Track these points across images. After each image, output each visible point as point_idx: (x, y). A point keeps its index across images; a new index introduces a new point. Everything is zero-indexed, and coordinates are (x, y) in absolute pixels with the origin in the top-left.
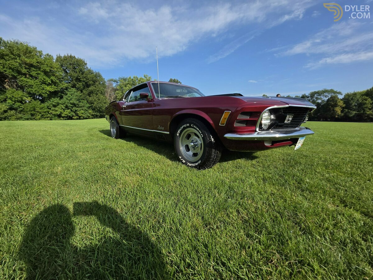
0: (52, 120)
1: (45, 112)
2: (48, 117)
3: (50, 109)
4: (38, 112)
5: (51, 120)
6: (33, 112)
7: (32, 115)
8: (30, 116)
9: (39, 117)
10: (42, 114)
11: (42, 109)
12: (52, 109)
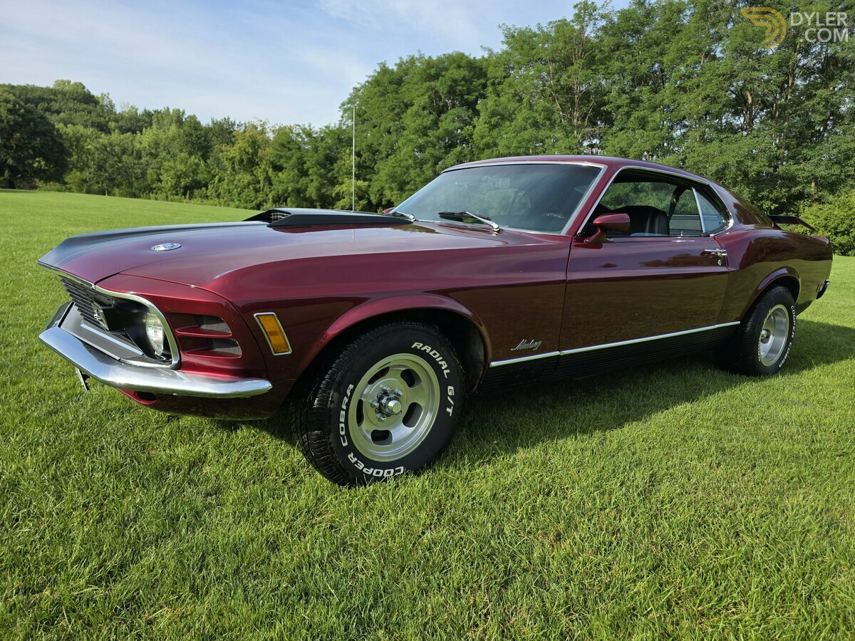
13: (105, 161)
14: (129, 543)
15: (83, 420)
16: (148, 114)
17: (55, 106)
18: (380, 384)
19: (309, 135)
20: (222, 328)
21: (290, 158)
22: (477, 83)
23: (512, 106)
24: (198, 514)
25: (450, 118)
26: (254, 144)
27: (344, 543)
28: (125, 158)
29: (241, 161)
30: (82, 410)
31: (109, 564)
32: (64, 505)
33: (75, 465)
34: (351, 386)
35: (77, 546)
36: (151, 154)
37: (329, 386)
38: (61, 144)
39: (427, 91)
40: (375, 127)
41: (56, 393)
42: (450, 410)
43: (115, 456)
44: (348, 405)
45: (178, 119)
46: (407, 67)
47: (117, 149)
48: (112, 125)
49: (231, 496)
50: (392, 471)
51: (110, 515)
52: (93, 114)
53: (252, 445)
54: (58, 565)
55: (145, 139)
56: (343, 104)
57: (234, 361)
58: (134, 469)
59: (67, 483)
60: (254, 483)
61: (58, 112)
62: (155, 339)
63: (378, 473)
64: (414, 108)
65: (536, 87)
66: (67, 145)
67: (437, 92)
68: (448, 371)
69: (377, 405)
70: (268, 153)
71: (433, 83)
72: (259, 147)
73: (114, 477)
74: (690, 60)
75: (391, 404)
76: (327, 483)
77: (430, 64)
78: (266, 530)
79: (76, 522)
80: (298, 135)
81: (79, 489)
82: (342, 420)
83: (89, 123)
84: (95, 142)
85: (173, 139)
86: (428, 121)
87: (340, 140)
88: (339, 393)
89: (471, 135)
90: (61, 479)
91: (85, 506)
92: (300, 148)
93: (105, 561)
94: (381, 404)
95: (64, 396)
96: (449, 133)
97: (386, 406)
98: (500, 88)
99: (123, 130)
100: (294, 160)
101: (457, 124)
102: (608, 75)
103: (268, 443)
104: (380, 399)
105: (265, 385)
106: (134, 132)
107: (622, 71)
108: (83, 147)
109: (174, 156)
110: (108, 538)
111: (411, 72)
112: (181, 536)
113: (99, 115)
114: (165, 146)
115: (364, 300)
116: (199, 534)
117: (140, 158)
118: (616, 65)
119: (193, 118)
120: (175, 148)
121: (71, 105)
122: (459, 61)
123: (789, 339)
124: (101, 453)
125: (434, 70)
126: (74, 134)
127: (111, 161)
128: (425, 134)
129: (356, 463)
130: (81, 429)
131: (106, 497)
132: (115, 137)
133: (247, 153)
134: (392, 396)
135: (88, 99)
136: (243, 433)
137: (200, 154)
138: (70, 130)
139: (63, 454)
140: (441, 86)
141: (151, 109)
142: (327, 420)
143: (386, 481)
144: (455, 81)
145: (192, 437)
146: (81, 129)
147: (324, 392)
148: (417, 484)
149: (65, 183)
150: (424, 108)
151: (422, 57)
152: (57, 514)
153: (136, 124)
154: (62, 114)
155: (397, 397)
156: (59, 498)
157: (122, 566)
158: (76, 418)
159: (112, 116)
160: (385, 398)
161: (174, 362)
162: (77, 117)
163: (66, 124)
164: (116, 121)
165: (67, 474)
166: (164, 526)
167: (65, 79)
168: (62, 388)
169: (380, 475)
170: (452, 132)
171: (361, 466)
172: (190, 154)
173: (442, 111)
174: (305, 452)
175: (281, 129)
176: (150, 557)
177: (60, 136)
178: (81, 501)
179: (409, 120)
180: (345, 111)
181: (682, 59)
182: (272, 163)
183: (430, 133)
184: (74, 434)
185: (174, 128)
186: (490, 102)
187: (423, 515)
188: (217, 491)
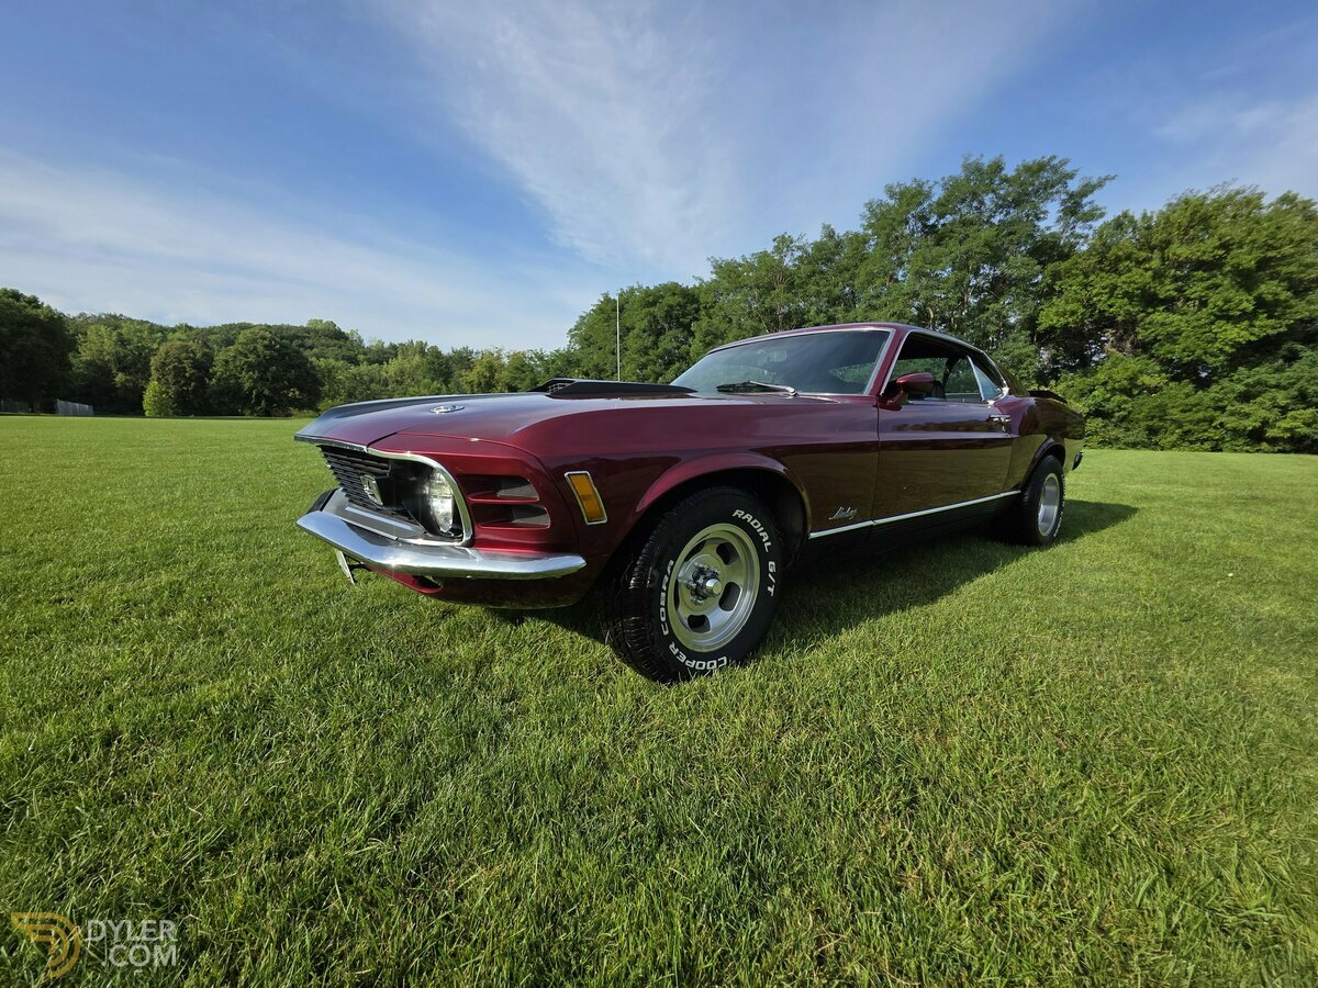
0: (1221, 450)
1: (1198, 422)
2: (1206, 440)
3: (1223, 409)
4: (1174, 421)
5: (1216, 449)
6: (1156, 423)
7: (1152, 431)
8: (1141, 435)
9: (1174, 437)
10: (1186, 428)
11: (1190, 410)
12: (1229, 408)
13: (355, 389)
14: (417, 772)
15: (347, 620)
16: (394, 347)
17: (309, 342)
18: (695, 561)
19: (541, 358)
20: (528, 492)
21: (524, 380)
22: (690, 307)
23: (723, 326)
24: (497, 727)
25: (668, 339)
26: (491, 368)
27: (688, 758)
28: (373, 386)
29: (480, 384)
30: (345, 609)
31: (395, 804)
32: (331, 723)
33: (341, 672)
34: (672, 563)
35: (349, 780)
36: (397, 381)
37: (646, 564)
38: (314, 375)
39: (646, 316)
40: (600, 349)
41: (315, 592)
42: (771, 589)
43: (388, 658)
44: (667, 585)
45: (421, 349)
46: (627, 298)
47: (365, 378)
48: (361, 357)
49: (532, 700)
50: (715, 662)
51: (389, 734)
52: (343, 349)
53: (544, 639)
54: (324, 811)
55: (391, 368)
56: (570, 331)
57: (540, 533)
58: (412, 673)
59: (332, 695)
60: (556, 683)
61: (311, 348)
62: (442, 511)
63: (701, 665)
64: (636, 331)
65: (743, 309)
66: (320, 376)
67: (655, 317)
68: (769, 544)
69: (694, 585)
70: (504, 376)
71: (651, 309)
72: (496, 371)
73: (388, 684)
74: (878, 282)
75: (710, 584)
76: (642, 680)
77: (647, 292)
78: (588, 744)
79: (347, 744)
80: (531, 358)
81: (347, 702)
82: (663, 603)
83: (340, 357)
84: (345, 373)
85: (417, 367)
86: (649, 342)
87: (569, 362)
88: (659, 570)
89: (688, 353)
90: (325, 691)
91: (357, 723)
92: (532, 371)
93: (387, 799)
94: (698, 584)
95: (324, 595)
96: (668, 352)
97: (703, 586)
98: (711, 311)
99: (371, 362)
100: (528, 380)
101: (675, 344)
102: (805, 297)
103: (563, 637)
104: (695, 579)
105: (578, 562)
106: (381, 363)
107: (818, 294)
108: (334, 378)
109: (419, 381)
110: (388, 765)
111: (631, 300)
112: (481, 757)
113: (349, 350)
114: (409, 373)
115: (676, 461)
116: (505, 755)
117: (387, 385)
118: (812, 289)
119: (435, 349)
120: (419, 375)
121: (324, 341)
122: (673, 289)
123: (1060, 509)
124: (371, 658)
125: (651, 299)
126: (326, 366)
127: (360, 389)
128: (647, 354)
129: (678, 654)
130: (345, 630)
131: (381, 710)
132: (364, 368)
133: (485, 377)
134: (709, 575)
135: (339, 336)
136: (531, 628)
137: (442, 379)
138: (322, 363)
139: (326, 660)
140: (658, 311)
141: (396, 342)
142: (647, 602)
143: (711, 674)
144: (671, 307)
145: (473, 633)
146: (332, 361)
147: (641, 569)
148: (748, 677)
149: (318, 411)
150: (644, 332)
151: (640, 287)
152: (321, 736)
153: (382, 355)
154: (315, 349)
155: (714, 576)
156: (324, 714)
157: (411, 807)
158: (339, 618)
159: (361, 350)
160: (702, 577)
161: (465, 539)
162: (330, 351)
163: (318, 358)
164: (365, 354)
165: (332, 684)
166: (459, 745)
167: (318, 318)
168: (322, 586)
169: (703, 668)
170: (670, 352)
171: (683, 658)
172: (433, 380)
173: (659, 333)
174: (617, 644)
175: (515, 354)
176: (447, 789)
177: (313, 368)
178: (351, 716)
179: (631, 342)
180: (572, 337)
181: (870, 283)
182: (507, 384)
183: (651, 352)
184: (338, 636)
185: (417, 358)
186: (704, 323)
187: (771, 715)
188: (513, 696)
